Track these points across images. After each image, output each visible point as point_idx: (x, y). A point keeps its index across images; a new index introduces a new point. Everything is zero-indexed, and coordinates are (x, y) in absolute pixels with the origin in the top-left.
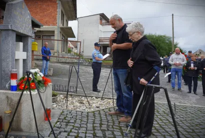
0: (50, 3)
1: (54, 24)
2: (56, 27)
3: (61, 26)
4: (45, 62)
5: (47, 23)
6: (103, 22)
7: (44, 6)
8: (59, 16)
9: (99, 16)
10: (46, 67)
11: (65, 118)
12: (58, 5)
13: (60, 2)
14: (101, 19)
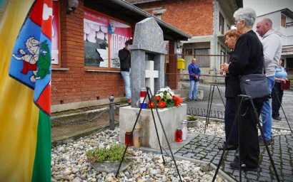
0: (203, 6)
1: (210, 33)
2: (212, 36)
3: (219, 34)
4: (193, 82)
5: (200, 33)
6: (287, 21)
7: (196, 10)
8: (216, 21)
9: (280, 13)
10: (195, 89)
11: (198, 142)
12: (215, 7)
13: (217, 3)
14: (283, 18)
